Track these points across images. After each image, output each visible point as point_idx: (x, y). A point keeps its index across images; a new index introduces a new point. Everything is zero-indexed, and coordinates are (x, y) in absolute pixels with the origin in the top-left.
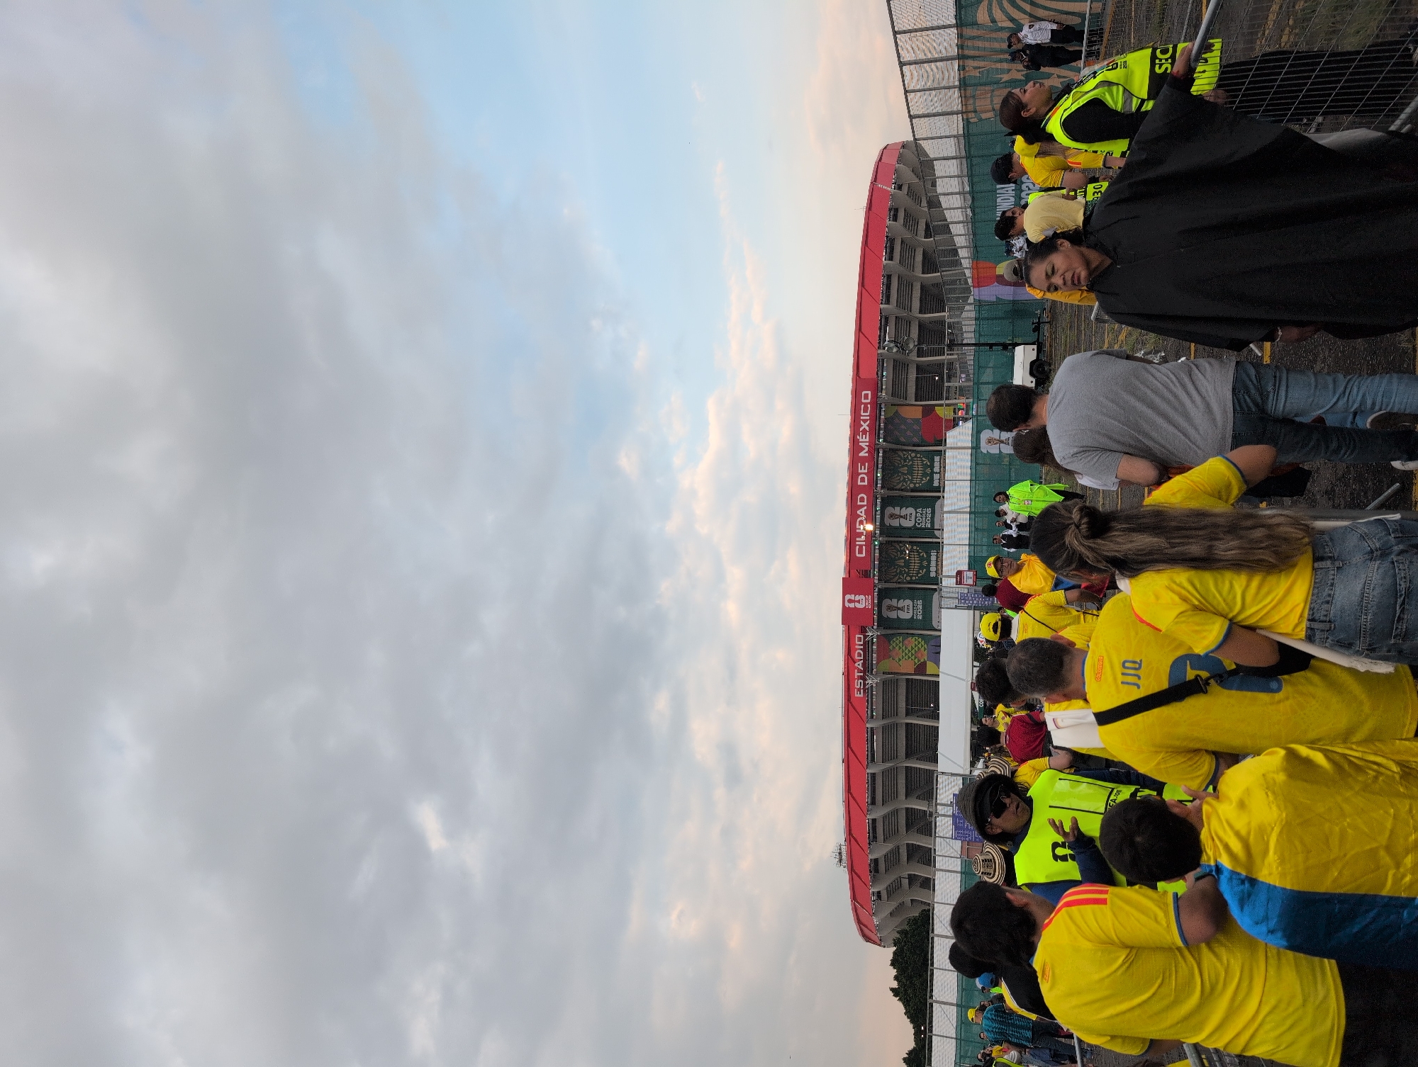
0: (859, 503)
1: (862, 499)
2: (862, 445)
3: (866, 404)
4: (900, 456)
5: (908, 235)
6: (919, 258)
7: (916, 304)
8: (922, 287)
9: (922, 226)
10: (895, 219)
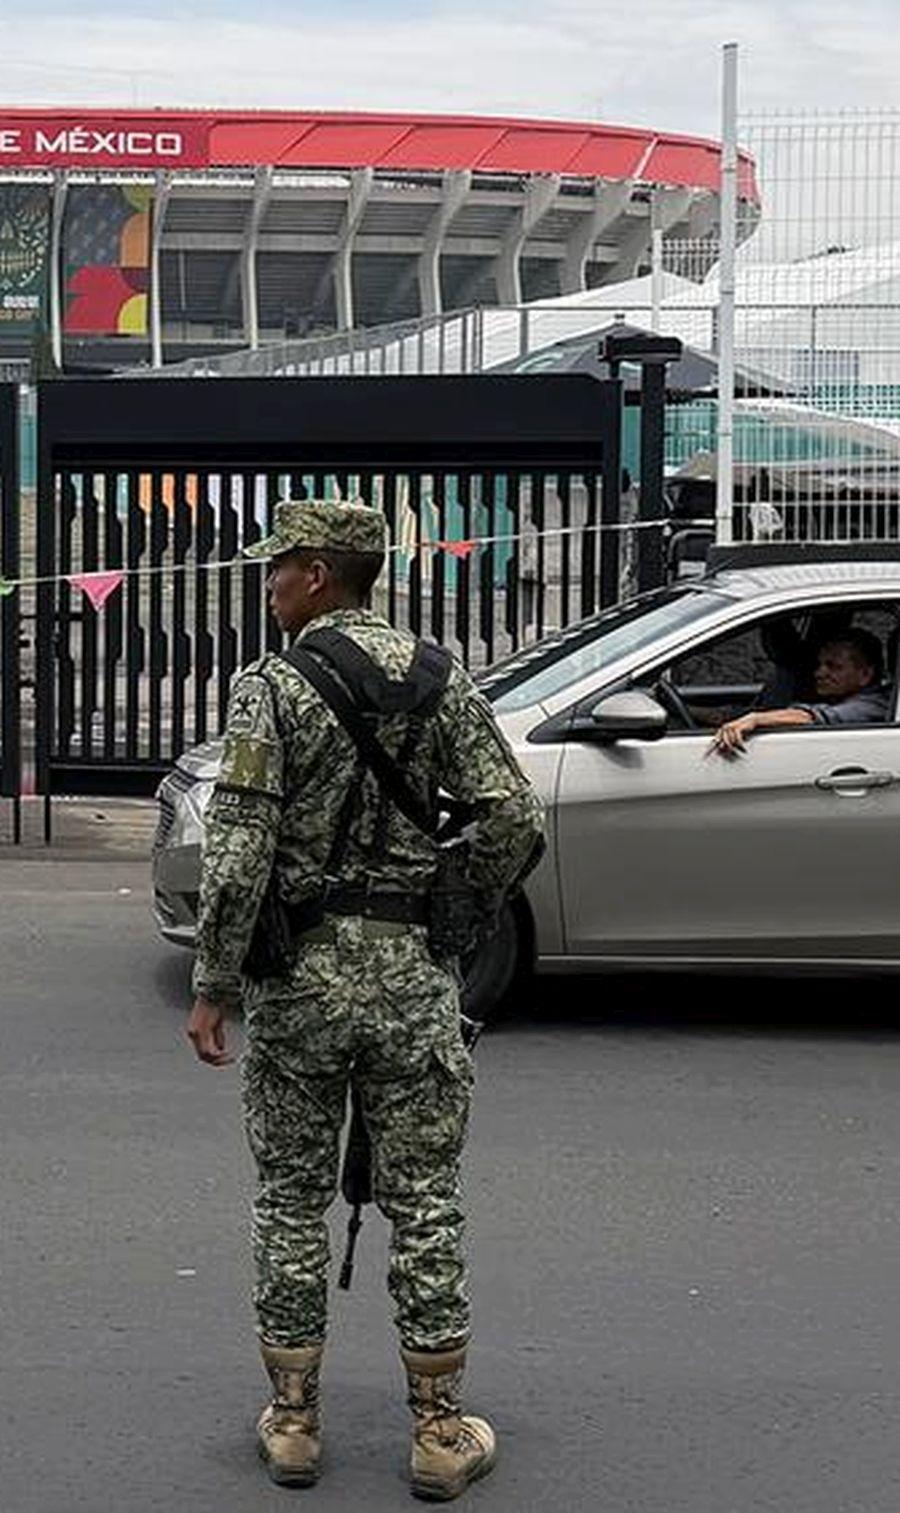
2: (62, 138)
3: (152, 144)
4: (38, 219)
5: (530, 219)
6: (477, 248)
7: (375, 245)
8: (414, 257)
9: (550, 251)
10: (566, 191)
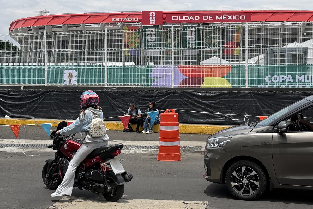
0: (195, 17)
1: (197, 18)
2: (222, 17)
3: (240, 17)
